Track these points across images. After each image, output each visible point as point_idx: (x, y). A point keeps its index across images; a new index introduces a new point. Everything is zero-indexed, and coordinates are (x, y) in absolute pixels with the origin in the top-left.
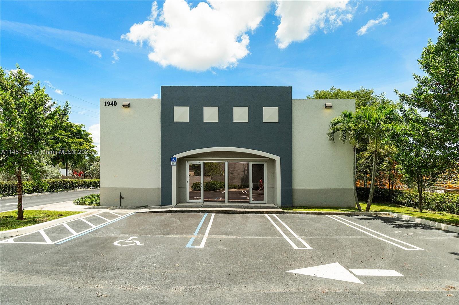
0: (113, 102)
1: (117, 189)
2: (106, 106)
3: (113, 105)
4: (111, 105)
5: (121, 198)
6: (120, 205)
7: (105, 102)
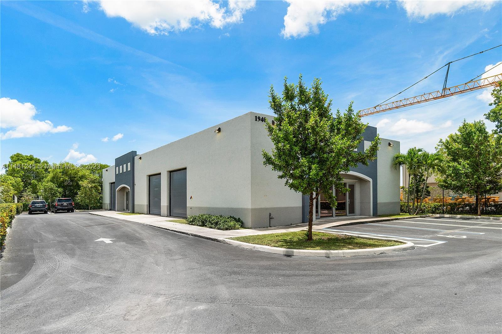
0: (263, 117)
1: (267, 209)
2: (256, 121)
3: (262, 121)
4: (261, 120)
5: (271, 218)
6: (270, 225)
7: (256, 117)
